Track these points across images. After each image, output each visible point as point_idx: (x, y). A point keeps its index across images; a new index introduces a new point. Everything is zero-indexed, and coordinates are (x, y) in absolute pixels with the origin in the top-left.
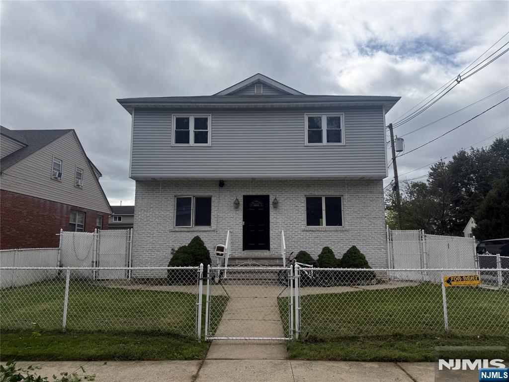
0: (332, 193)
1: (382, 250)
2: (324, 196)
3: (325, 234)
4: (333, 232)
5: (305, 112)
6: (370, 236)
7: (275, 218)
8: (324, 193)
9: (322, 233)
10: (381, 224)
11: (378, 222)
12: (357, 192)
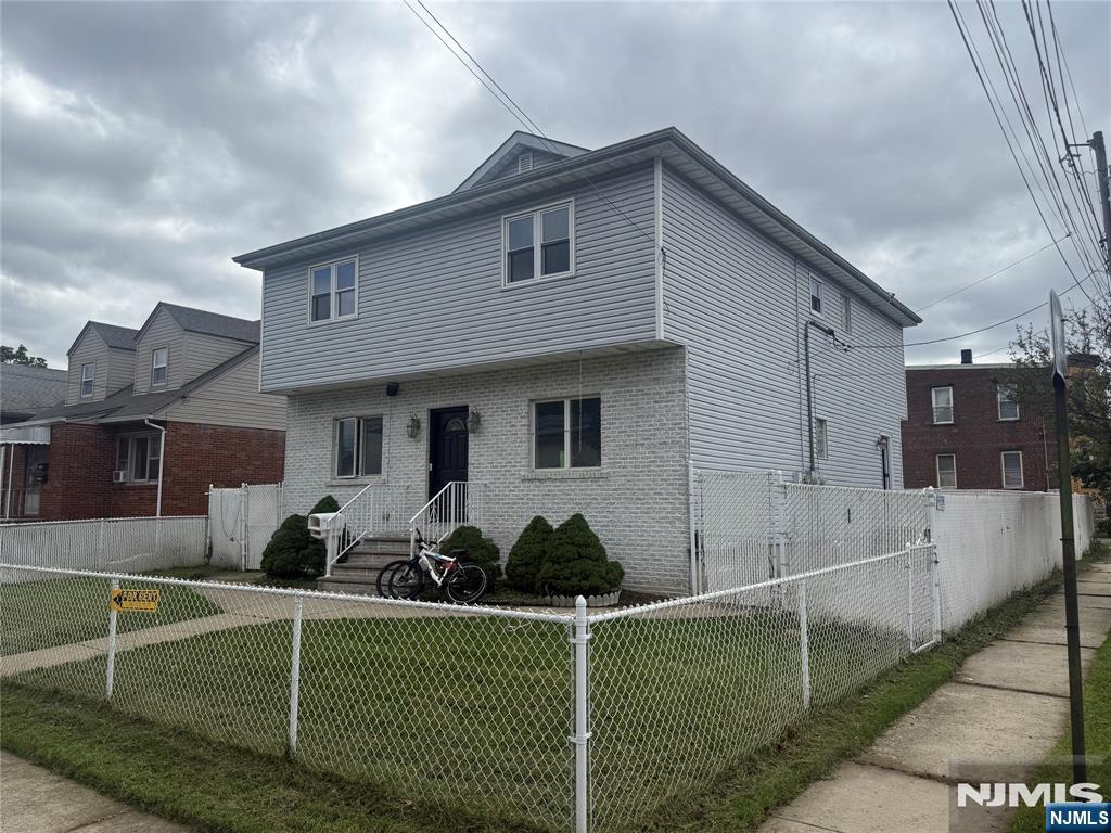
0: (580, 389)
1: (677, 524)
2: (566, 397)
3: (563, 486)
4: (578, 482)
5: (503, 214)
6: (652, 489)
7: (479, 454)
8: (567, 391)
9: (558, 484)
10: (678, 458)
11: (670, 454)
12: (628, 382)
